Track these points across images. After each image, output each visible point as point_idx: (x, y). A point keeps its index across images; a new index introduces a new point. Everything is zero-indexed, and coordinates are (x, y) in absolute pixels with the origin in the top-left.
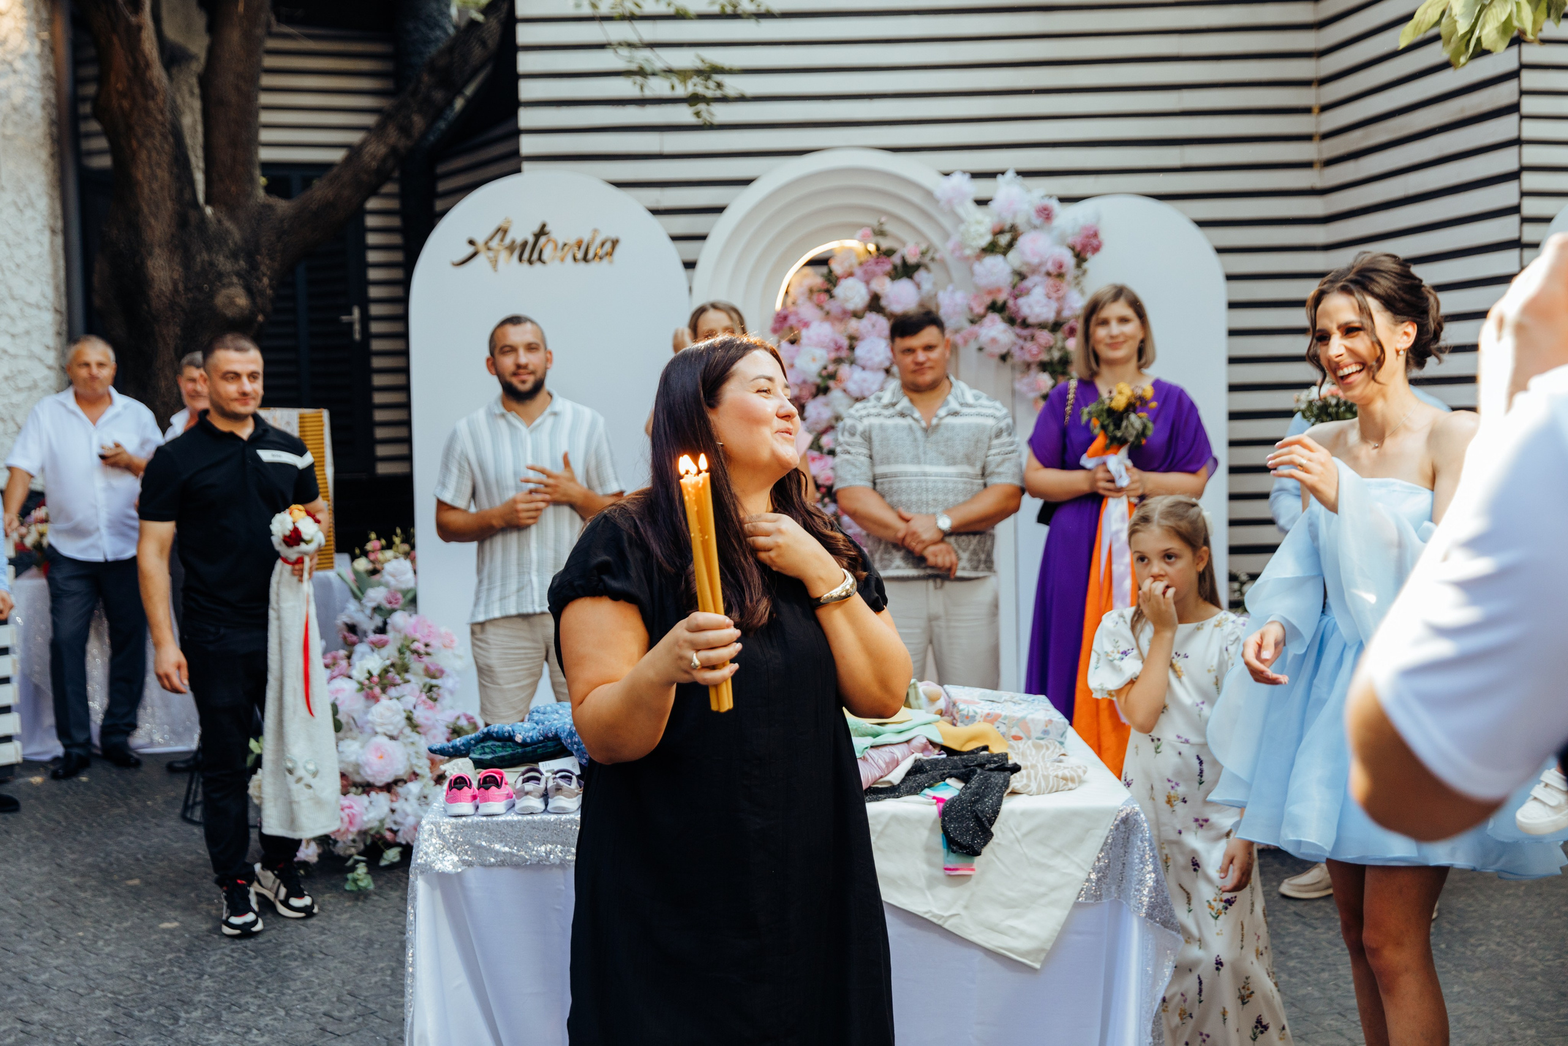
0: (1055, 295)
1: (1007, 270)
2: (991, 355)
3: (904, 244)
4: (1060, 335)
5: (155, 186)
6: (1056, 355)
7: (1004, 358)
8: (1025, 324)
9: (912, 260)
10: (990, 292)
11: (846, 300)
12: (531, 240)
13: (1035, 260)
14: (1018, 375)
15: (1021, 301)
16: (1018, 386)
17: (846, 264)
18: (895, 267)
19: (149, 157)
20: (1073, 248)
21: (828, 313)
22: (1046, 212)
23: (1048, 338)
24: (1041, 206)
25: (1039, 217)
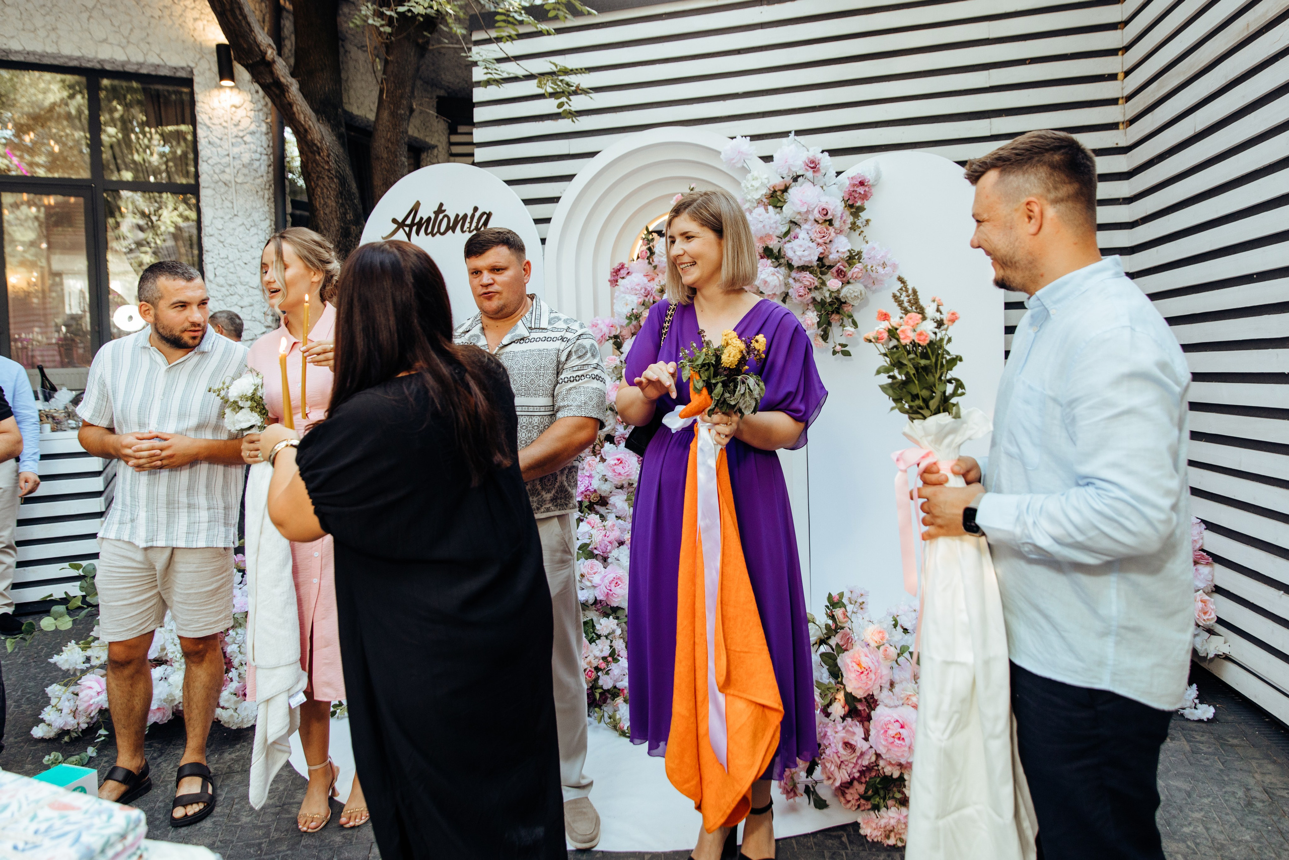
0: (821, 240)
1: (782, 220)
5: (327, 211)
8: (791, 267)
12: (433, 216)
13: (804, 209)
19: (322, 193)
20: (844, 198)
22: (813, 166)
23: (810, 280)
24: (809, 159)
25: (807, 170)
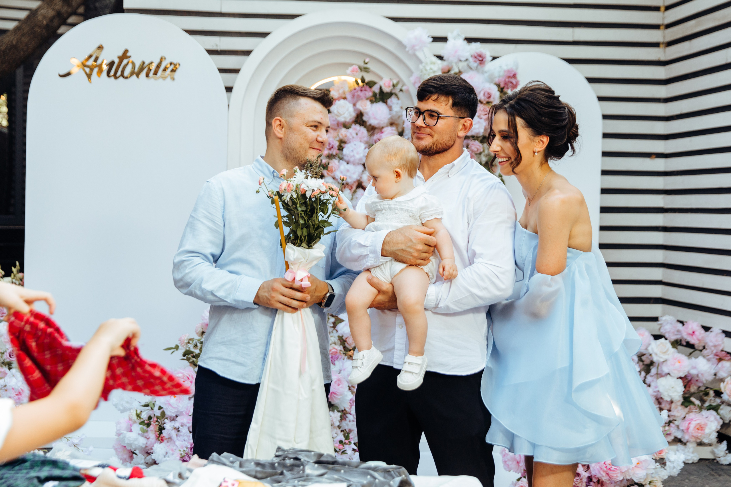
0: (484, 117)
3: (381, 78)
4: (485, 146)
9: (386, 90)
11: (339, 115)
17: (341, 91)
18: (375, 95)
20: (498, 85)
22: (481, 59)
23: (478, 147)
24: (477, 53)
25: (475, 62)
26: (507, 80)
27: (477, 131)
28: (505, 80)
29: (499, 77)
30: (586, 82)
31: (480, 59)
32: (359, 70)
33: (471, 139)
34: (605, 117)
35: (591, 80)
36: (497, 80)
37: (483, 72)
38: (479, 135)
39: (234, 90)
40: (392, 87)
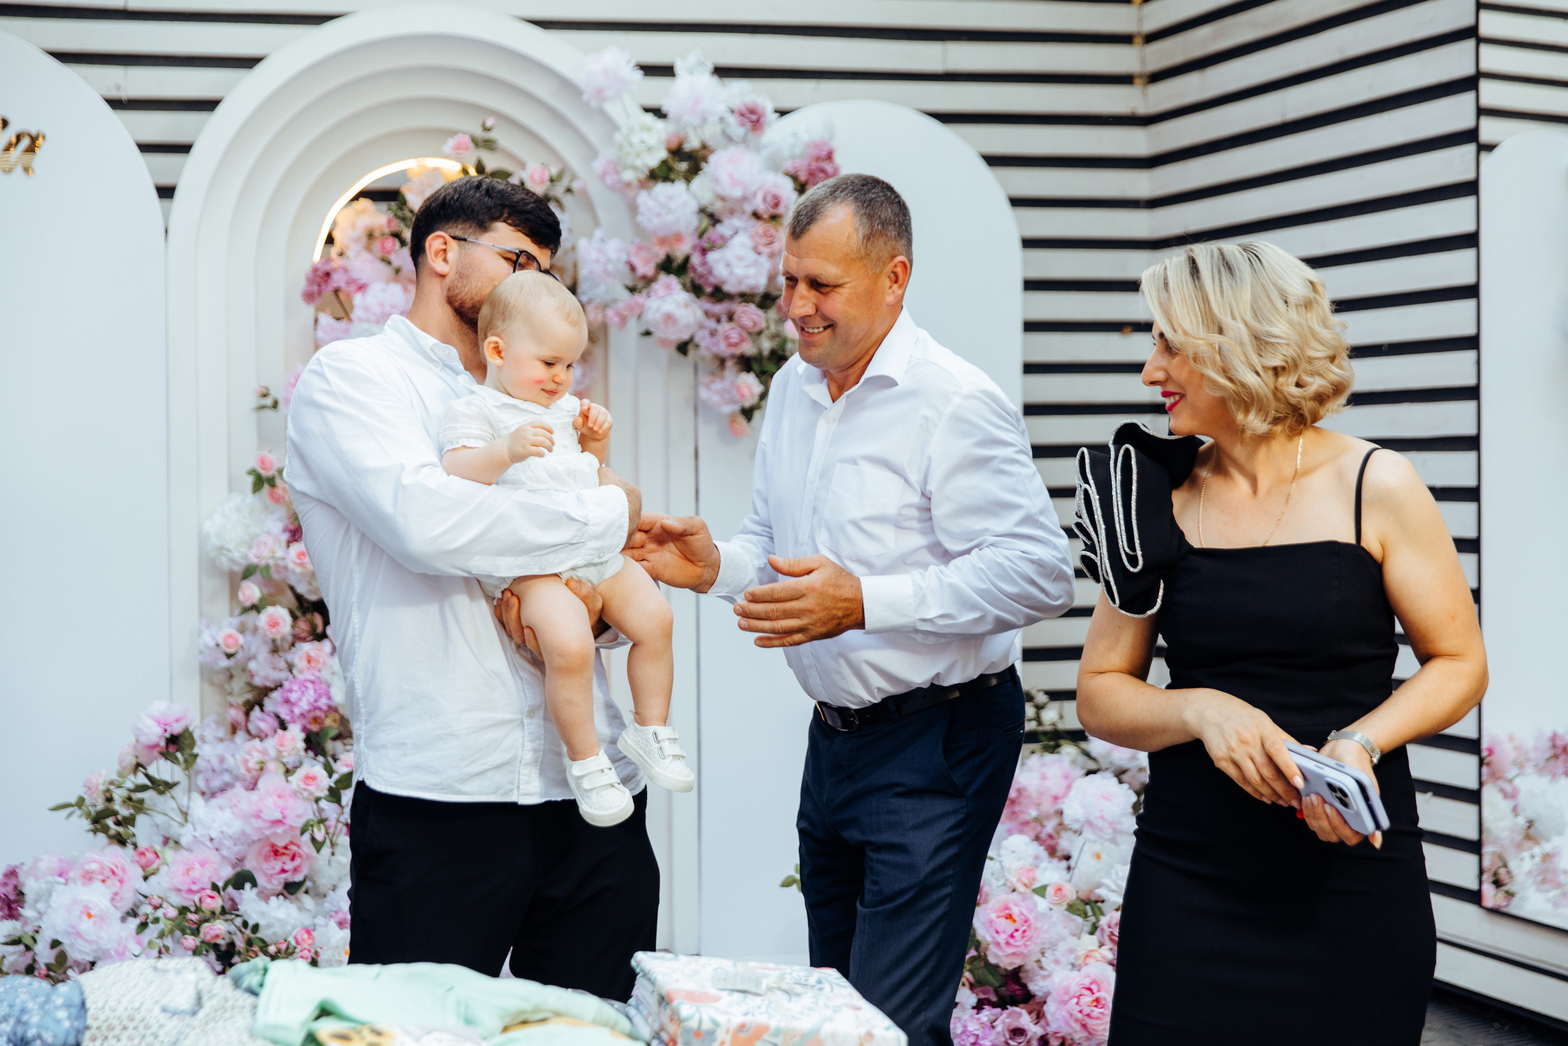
0: (766, 250)
1: (693, 206)
2: (664, 342)
3: (523, 165)
4: (773, 314)
6: (767, 345)
7: (683, 348)
8: (719, 294)
10: (663, 241)
13: (737, 193)
14: (703, 378)
15: (712, 257)
16: (704, 394)
20: (794, 178)
21: (398, 271)
22: (754, 117)
23: (755, 317)
24: (745, 106)
25: (743, 125)
26: (814, 165)
27: (751, 282)
28: (809, 165)
29: (793, 157)
30: (982, 165)
31: (753, 119)
32: (472, 145)
33: (739, 300)
34: (1029, 243)
35: (993, 161)
36: (789, 165)
37: (758, 149)
38: (756, 291)
39: (178, 194)
40: (548, 183)
